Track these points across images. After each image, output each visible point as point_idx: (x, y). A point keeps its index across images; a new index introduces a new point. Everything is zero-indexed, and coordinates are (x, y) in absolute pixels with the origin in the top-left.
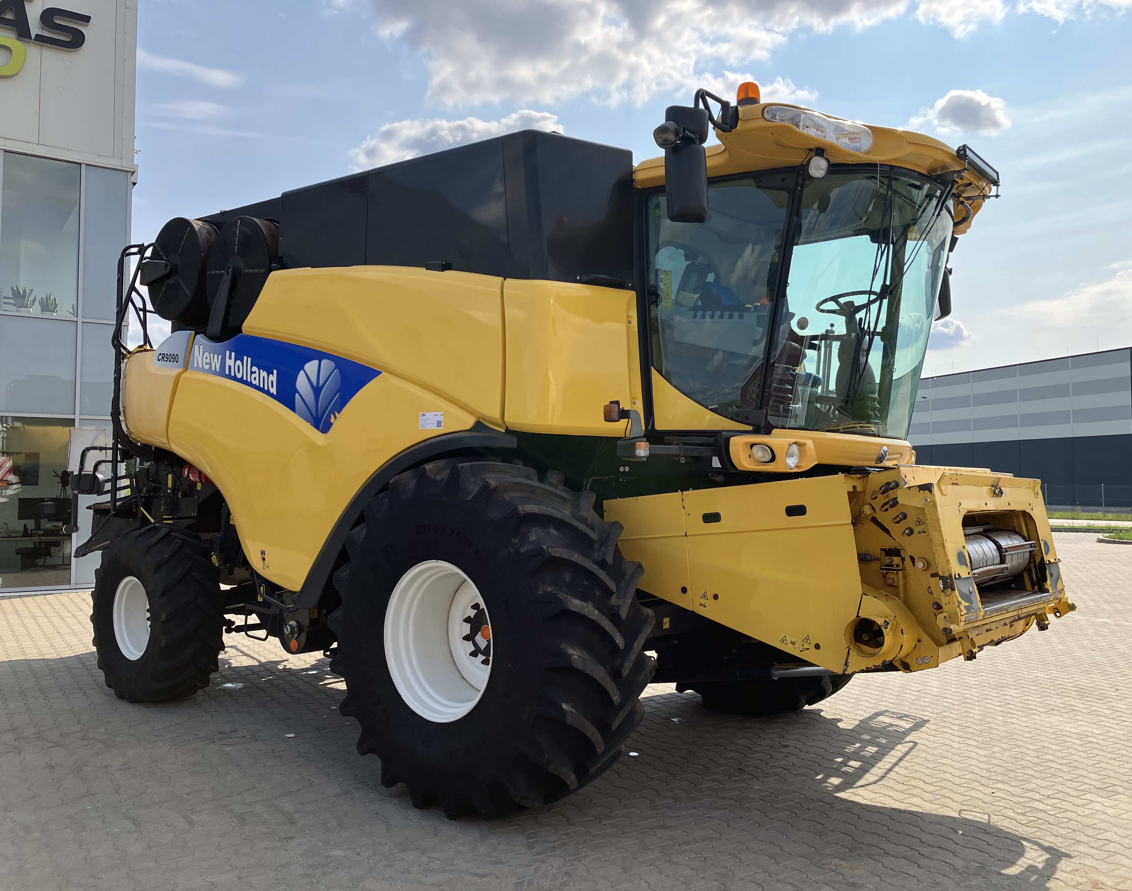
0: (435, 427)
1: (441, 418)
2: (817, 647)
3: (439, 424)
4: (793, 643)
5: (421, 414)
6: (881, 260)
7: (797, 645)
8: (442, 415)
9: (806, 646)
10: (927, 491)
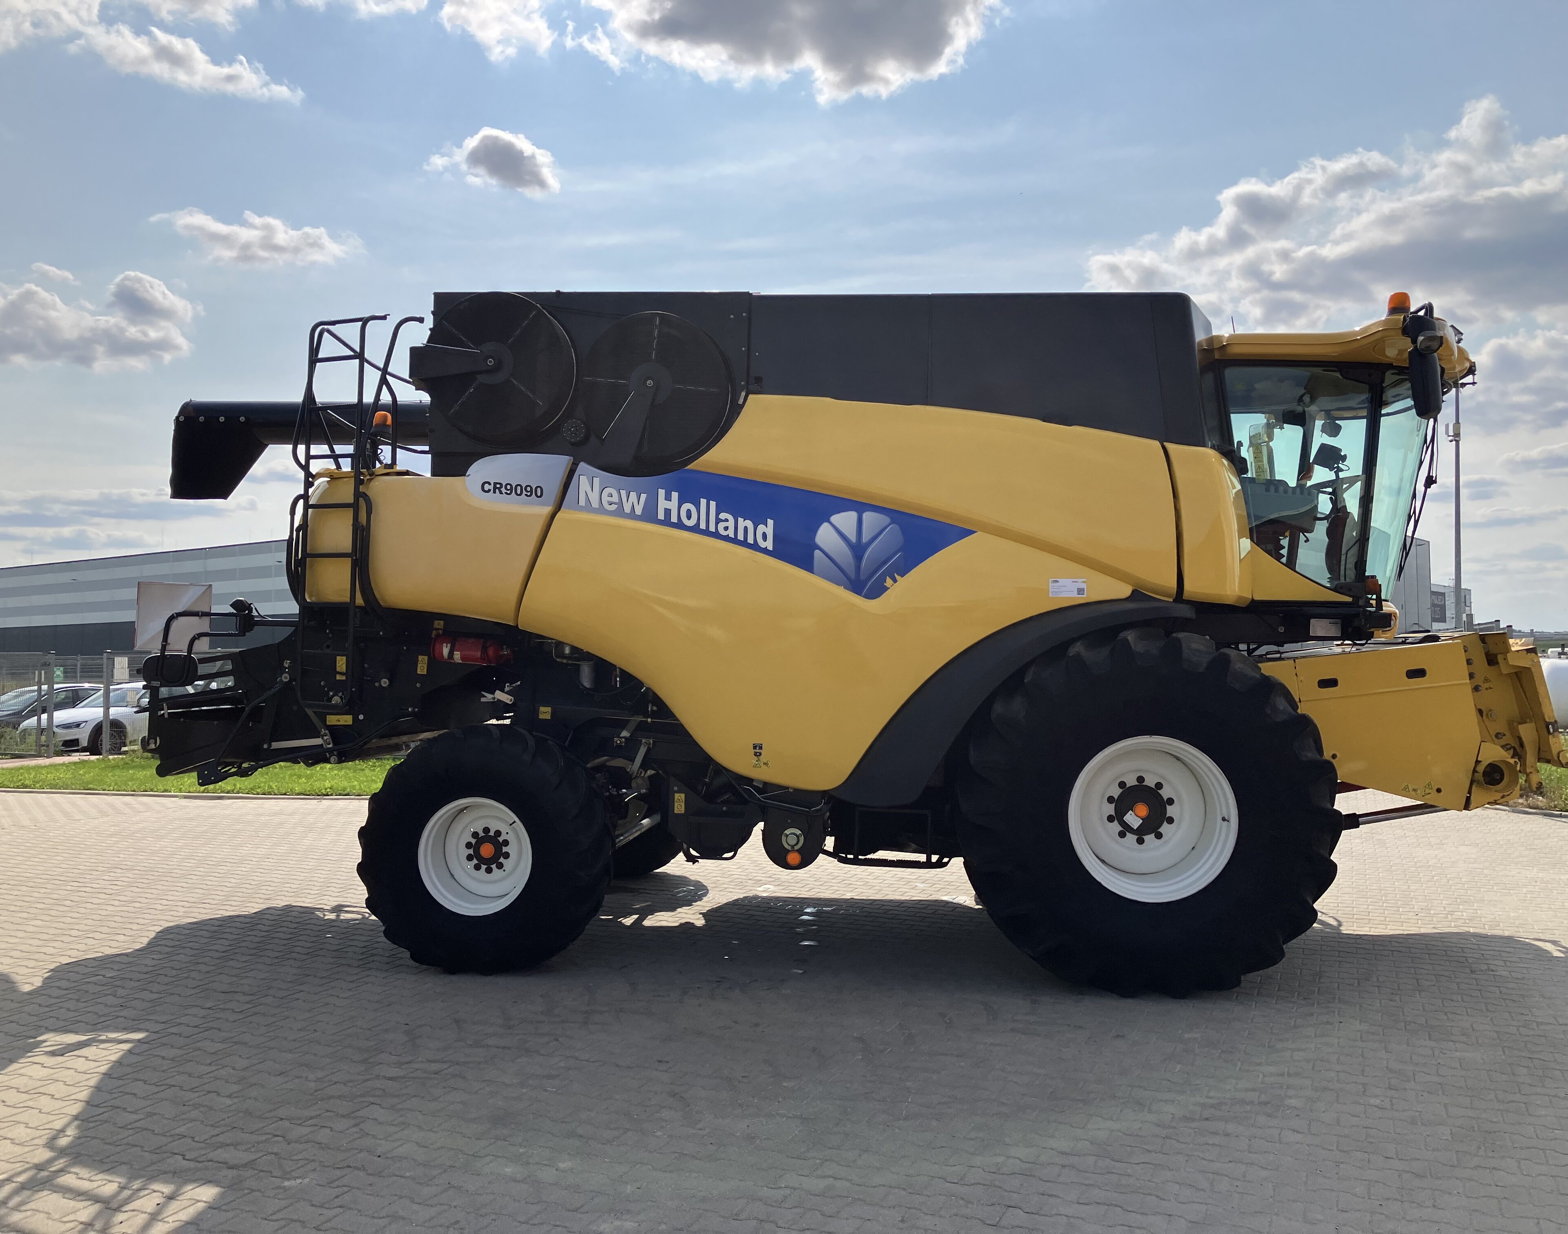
0: (1075, 594)
1: (1084, 586)
2: (1439, 790)
3: (1080, 591)
4: (1414, 790)
5: (1051, 580)
6: (1426, 454)
7: (1419, 792)
8: (1084, 582)
9: (1428, 791)
10: (1533, 654)
